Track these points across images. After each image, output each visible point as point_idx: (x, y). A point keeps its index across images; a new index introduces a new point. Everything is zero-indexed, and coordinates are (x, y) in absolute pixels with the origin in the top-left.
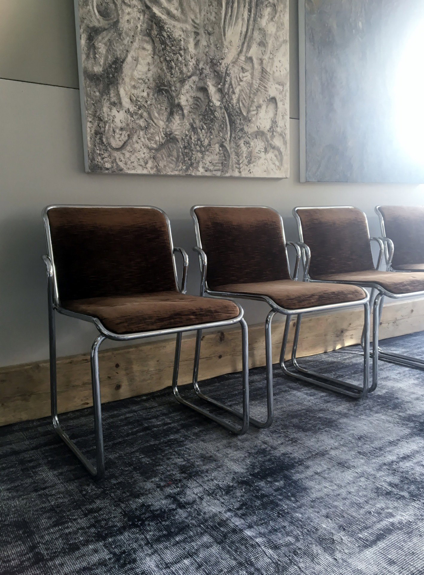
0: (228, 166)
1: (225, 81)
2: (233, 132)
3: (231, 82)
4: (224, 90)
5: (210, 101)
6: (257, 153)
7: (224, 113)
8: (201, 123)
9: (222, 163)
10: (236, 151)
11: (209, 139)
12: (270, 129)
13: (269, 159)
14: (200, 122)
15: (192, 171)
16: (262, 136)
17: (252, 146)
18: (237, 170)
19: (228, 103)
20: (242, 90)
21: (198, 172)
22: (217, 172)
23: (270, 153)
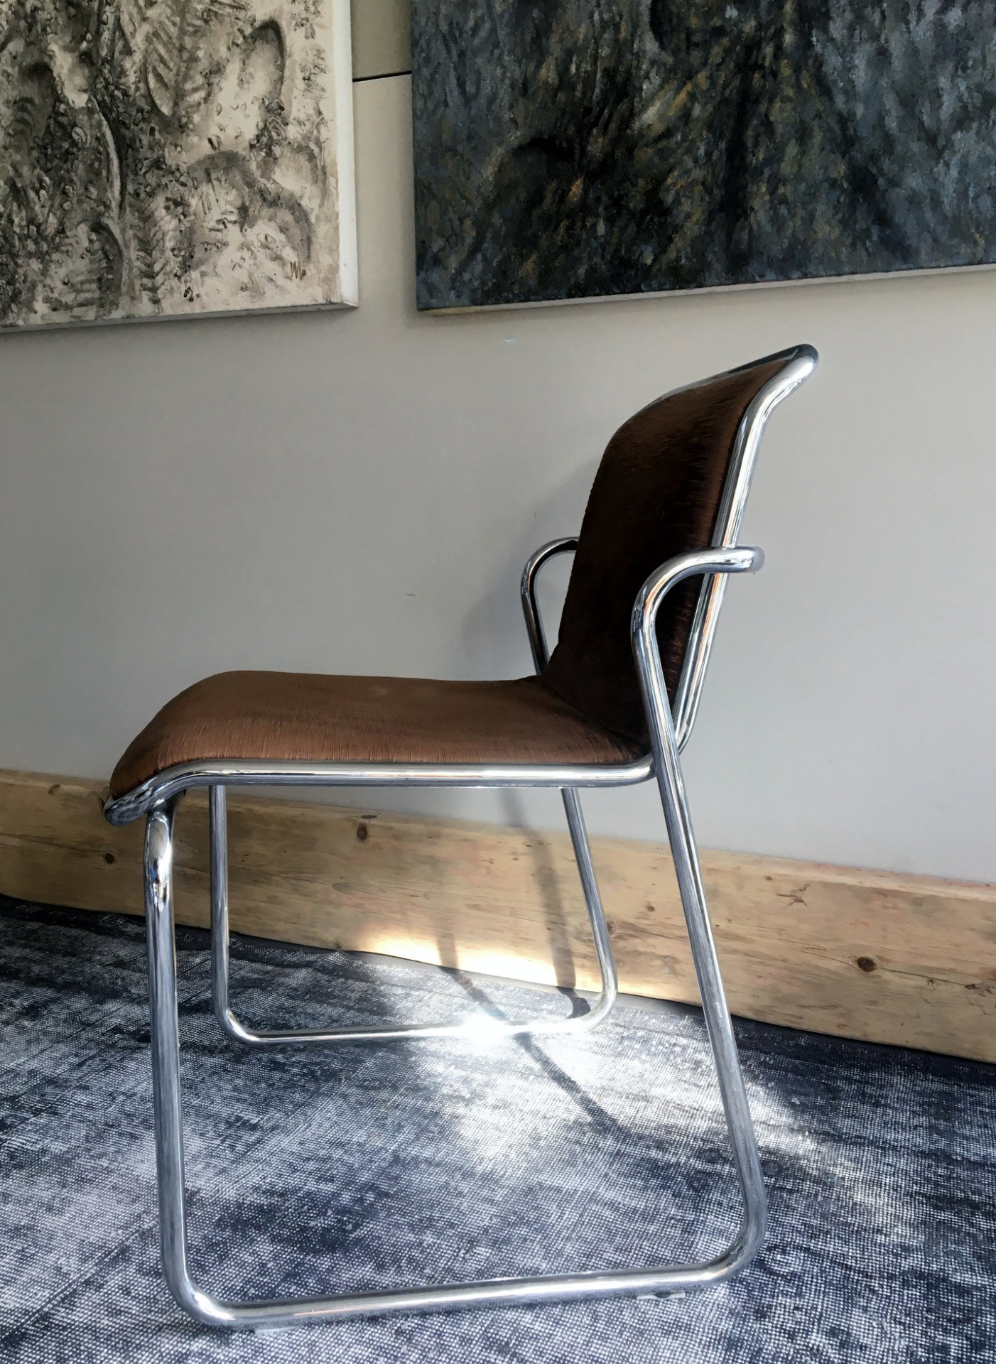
0: (119, 287)
1: (101, 22)
2: (131, 177)
3: (118, 19)
4: (98, 53)
5: (59, 99)
6: (211, 230)
7: (100, 125)
8: (38, 171)
9: (100, 280)
10: (140, 234)
11: (59, 213)
12: (258, 138)
13: (257, 244)
14: (35, 168)
15: (18, 315)
16: (227, 170)
17: (192, 210)
18: (146, 296)
19: (112, 88)
20: (156, 34)
21: (32, 315)
22: (85, 308)
23: (260, 223)
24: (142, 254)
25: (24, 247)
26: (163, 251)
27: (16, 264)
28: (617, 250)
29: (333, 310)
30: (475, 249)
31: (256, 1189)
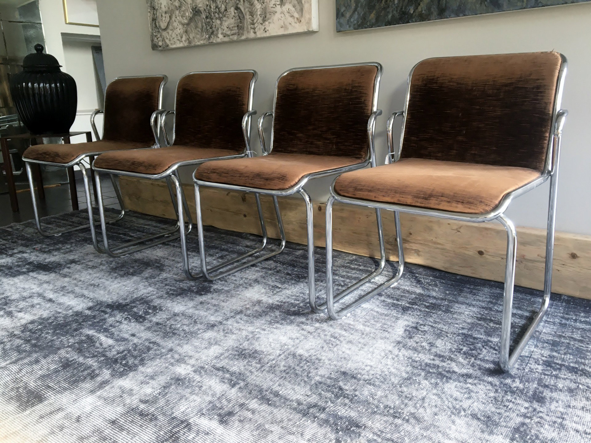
0: (244, 28)
6: (271, 7)
10: (250, 10)
11: (225, 4)
13: (286, 12)
15: (214, 39)
17: (265, 1)
18: (252, 31)
21: (218, 39)
22: (233, 36)
23: (287, 4)
24: (251, 17)
25: (215, 16)
26: (257, 16)
27: (213, 22)
28: (402, 9)
29: (310, 33)
30: (355, 10)
31: (277, 301)
